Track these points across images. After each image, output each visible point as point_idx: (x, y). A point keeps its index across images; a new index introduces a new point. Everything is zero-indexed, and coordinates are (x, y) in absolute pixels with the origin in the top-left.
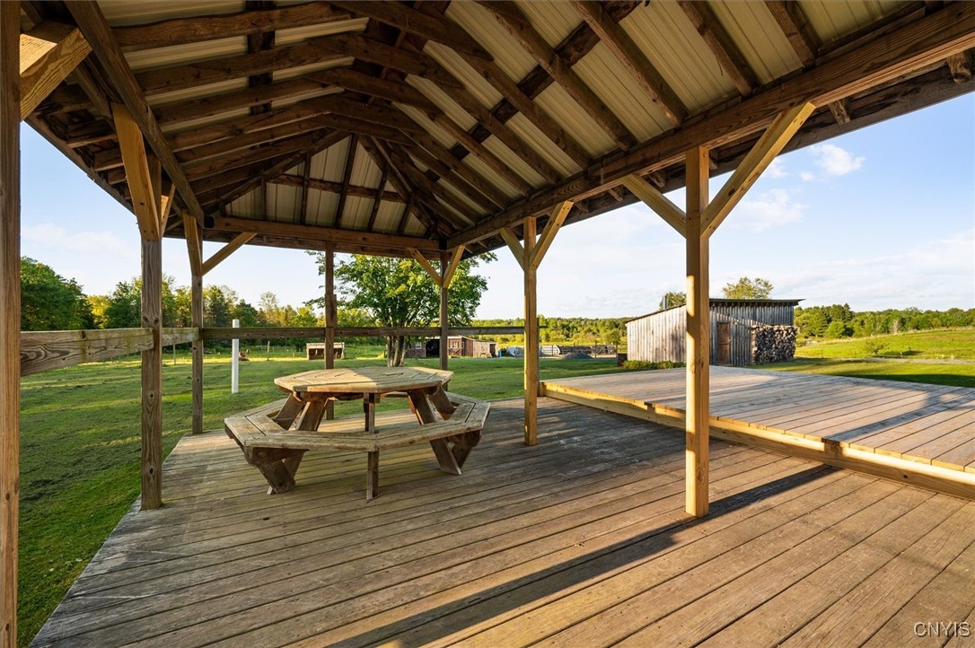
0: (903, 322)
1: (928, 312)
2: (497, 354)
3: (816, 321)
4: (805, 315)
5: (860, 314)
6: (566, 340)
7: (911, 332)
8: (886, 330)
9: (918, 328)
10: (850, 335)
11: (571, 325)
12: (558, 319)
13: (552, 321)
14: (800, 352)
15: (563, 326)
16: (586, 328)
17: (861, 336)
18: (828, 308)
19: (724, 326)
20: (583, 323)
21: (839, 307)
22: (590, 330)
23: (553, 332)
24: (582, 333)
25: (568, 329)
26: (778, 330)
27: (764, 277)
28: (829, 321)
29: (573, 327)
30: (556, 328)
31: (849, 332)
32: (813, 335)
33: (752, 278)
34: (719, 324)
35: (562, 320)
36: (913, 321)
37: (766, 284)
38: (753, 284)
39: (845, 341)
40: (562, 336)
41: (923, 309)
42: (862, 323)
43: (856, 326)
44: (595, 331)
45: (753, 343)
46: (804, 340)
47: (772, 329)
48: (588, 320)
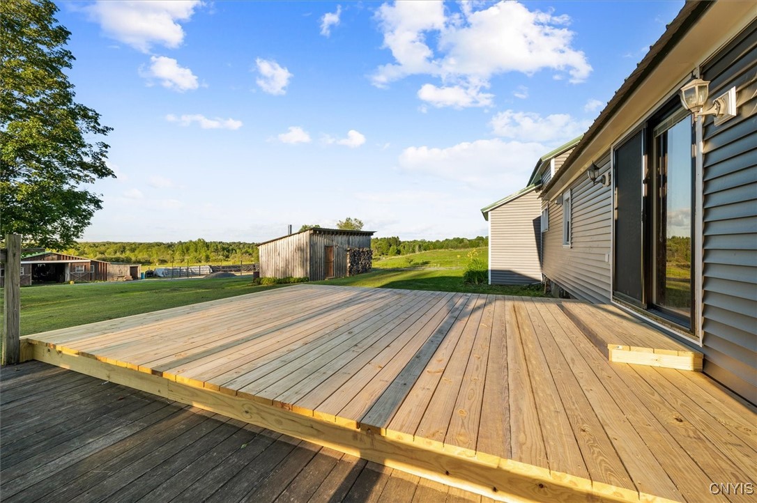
0: (420, 247)
1: (429, 242)
2: (139, 276)
3: (384, 245)
4: (379, 242)
5: (404, 242)
6: (225, 260)
7: (423, 252)
8: (414, 251)
9: (425, 250)
10: (399, 254)
11: (230, 248)
12: (220, 243)
13: (213, 245)
14: (375, 265)
15: (224, 249)
16: (243, 251)
17: (404, 254)
18: (390, 238)
19: (329, 249)
20: (241, 246)
21: (395, 238)
22: (247, 252)
23: (213, 254)
24: (239, 254)
25: (228, 251)
26: (362, 252)
27: (359, 219)
28: (390, 246)
29: (233, 250)
30: (216, 250)
31: (399, 252)
32: (383, 254)
33: (353, 218)
34: (326, 247)
35: (223, 243)
36: (424, 246)
37: (360, 222)
38: (353, 222)
39: (397, 257)
40: (221, 257)
41: (427, 240)
42: (404, 247)
43: (401, 249)
44: (251, 252)
45: (348, 261)
46: (379, 257)
47: (359, 251)
48: (245, 244)
